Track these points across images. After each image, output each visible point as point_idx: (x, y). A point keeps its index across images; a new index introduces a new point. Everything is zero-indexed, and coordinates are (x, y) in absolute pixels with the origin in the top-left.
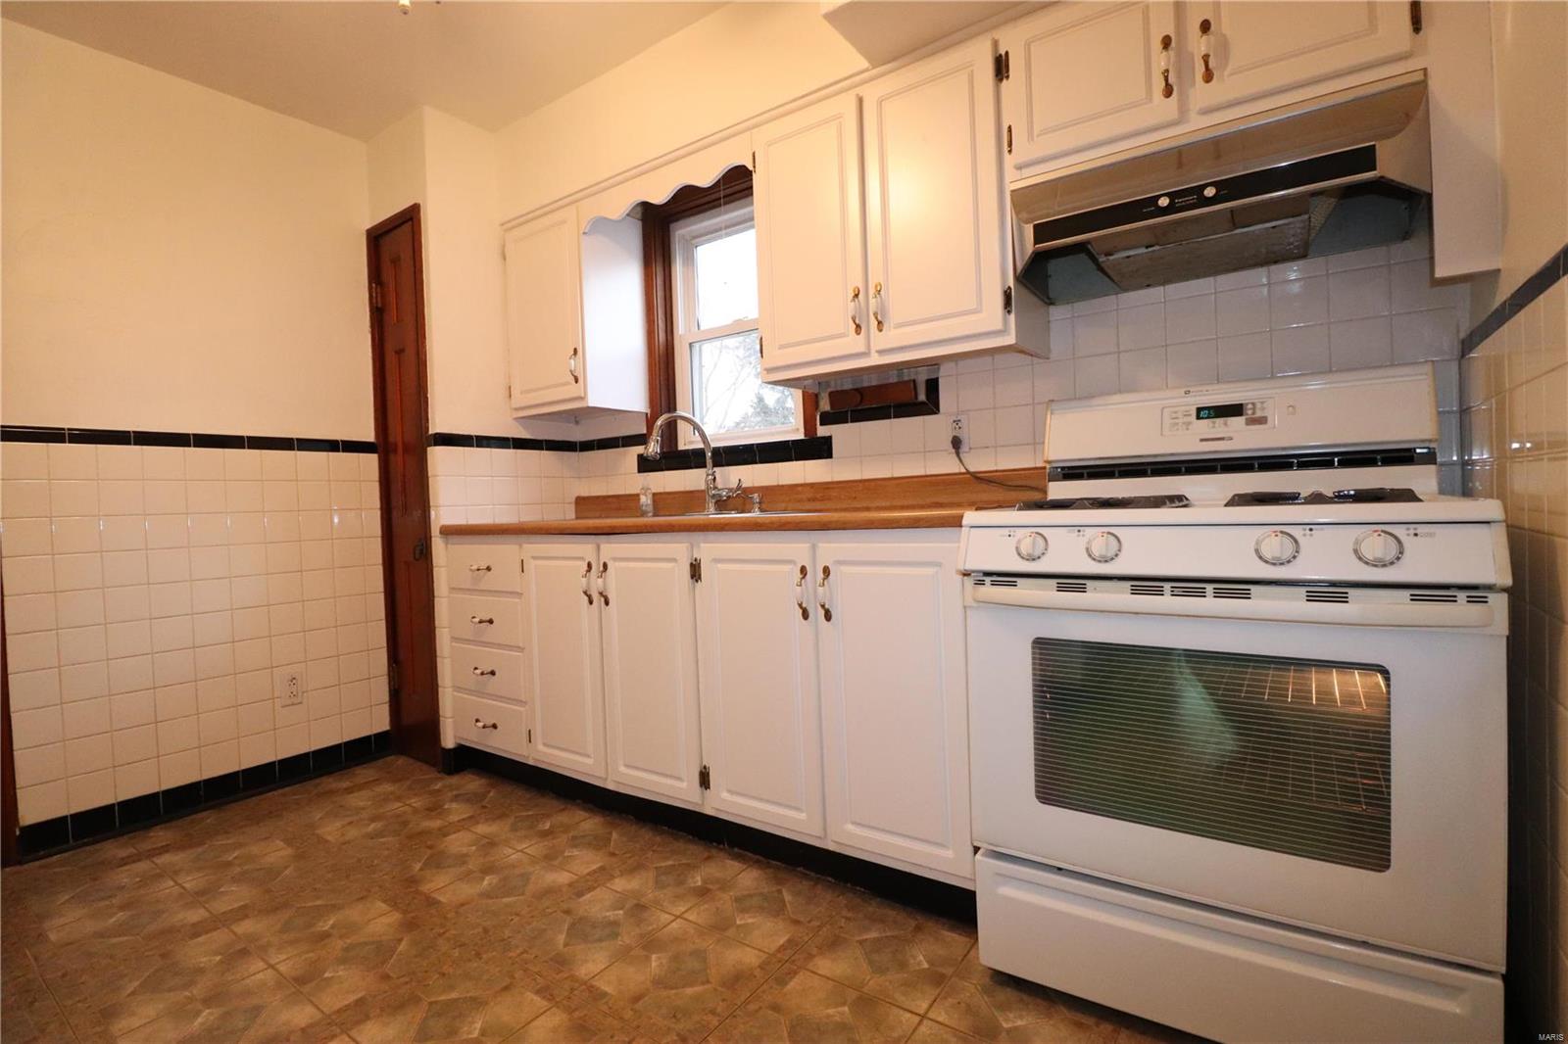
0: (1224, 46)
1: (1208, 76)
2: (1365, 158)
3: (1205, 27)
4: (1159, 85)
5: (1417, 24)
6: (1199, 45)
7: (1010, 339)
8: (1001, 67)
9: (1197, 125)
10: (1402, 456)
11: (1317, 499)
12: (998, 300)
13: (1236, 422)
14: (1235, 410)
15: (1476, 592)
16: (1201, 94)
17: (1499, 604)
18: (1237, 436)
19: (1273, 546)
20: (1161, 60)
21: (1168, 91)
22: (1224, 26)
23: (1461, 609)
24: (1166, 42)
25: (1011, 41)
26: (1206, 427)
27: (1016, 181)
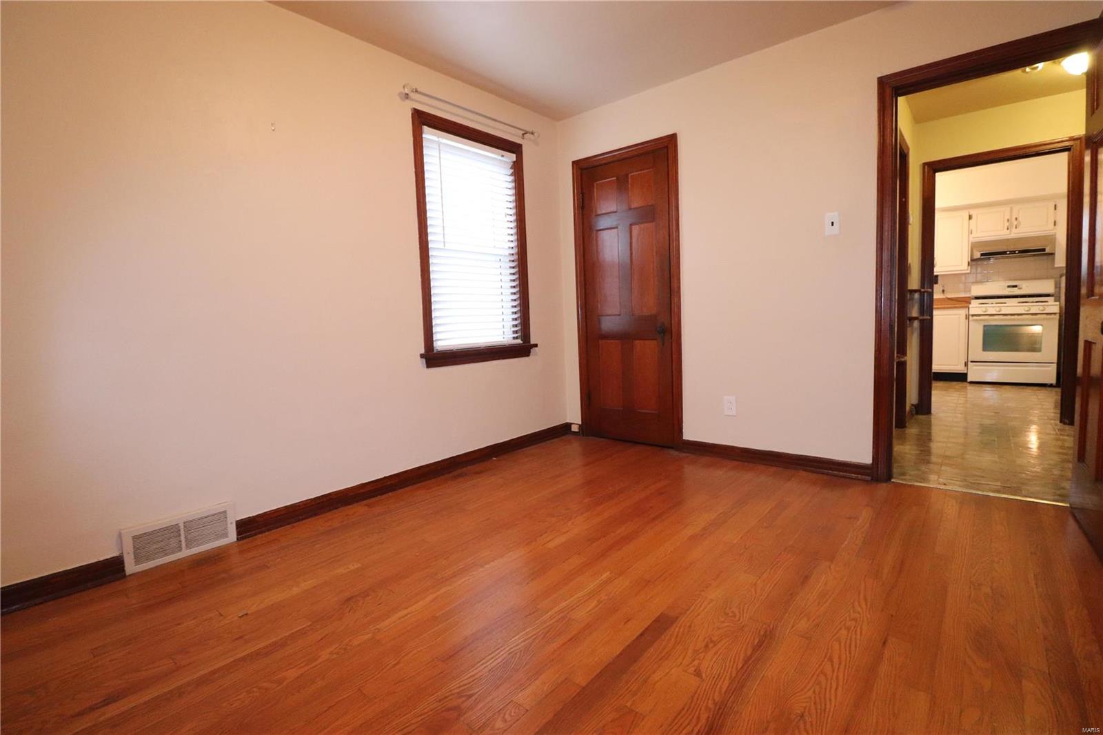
0: (1019, 223)
1: (1016, 228)
2: (1044, 250)
3: (1016, 219)
4: (1006, 228)
5: (1055, 225)
6: (1015, 223)
7: (969, 271)
8: (970, 217)
9: (1013, 235)
10: (1048, 295)
11: (1033, 302)
12: (967, 263)
13: (1016, 289)
14: (1016, 286)
15: (1055, 314)
16: (1014, 230)
17: (1058, 315)
18: (1016, 291)
19: (1027, 308)
20: (1007, 224)
21: (1008, 229)
22: (1020, 219)
23: (1053, 316)
24: (1008, 220)
25: (973, 212)
26: (1010, 289)
27: (972, 240)
